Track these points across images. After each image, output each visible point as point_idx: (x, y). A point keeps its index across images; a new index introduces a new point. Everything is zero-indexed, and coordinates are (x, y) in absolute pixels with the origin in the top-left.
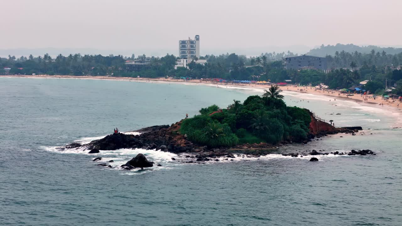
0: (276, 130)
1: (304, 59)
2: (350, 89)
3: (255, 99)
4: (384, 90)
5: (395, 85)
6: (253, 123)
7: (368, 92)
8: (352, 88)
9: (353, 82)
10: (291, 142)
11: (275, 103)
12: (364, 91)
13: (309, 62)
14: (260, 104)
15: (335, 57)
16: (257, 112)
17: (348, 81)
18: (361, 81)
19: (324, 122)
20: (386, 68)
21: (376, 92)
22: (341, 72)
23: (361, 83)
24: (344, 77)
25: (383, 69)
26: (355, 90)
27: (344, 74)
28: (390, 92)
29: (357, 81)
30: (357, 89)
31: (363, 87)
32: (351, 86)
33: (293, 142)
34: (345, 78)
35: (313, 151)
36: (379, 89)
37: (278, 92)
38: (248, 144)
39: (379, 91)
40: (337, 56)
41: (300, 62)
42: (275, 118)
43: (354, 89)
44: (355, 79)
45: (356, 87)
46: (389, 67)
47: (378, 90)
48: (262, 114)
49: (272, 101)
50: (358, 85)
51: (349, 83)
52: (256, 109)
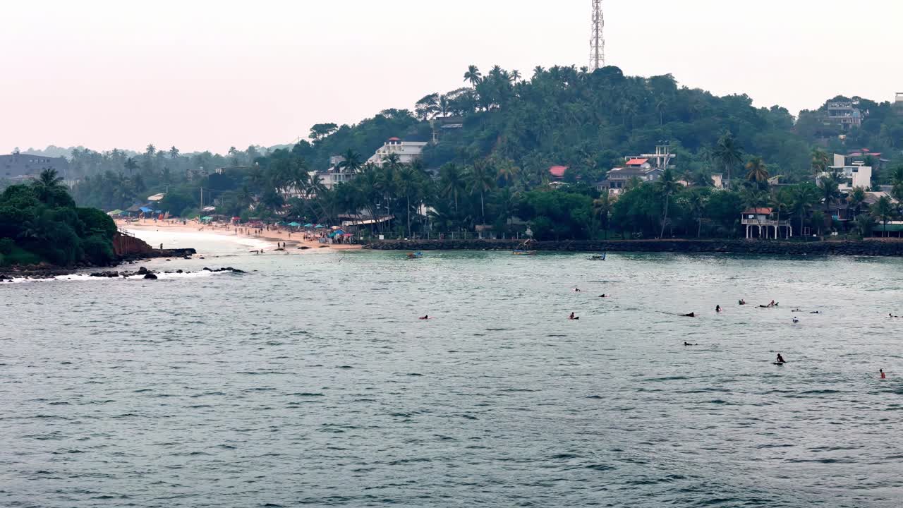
0: (66, 241)
1: (16, 160)
2: (128, 210)
3: (21, 190)
4: (197, 209)
5: (216, 201)
6: (25, 230)
7: (167, 214)
8: (135, 208)
9: (134, 196)
10: (90, 263)
11: (56, 197)
12: (158, 212)
13: (27, 166)
14: (33, 198)
15: (73, 160)
16: (32, 210)
17: (124, 195)
18: (150, 196)
19: (134, 238)
20: (191, 175)
21: (182, 214)
22: (108, 179)
23: (151, 198)
24: (116, 187)
25: (185, 175)
26: (141, 211)
27: (115, 182)
28: (212, 212)
29: (141, 195)
30: (145, 210)
31: (155, 205)
32: (131, 205)
33: (93, 263)
34: (116, 190)
35: (141, 268)
36: (188, 208)
37: (56, 181)
38: (18, 265)
39: (190, 212)
40: (75, 159)
41: (8, 167)
42: (62, 220)
43: (137, 210)
44: (137, 191)
45: (141, 206)
46: (195, 173)
47: (185, 210)
48: (41, 213)
49: (51, 194)
50: (145, 201)
51: (126, 199)
52: (27, 205)
